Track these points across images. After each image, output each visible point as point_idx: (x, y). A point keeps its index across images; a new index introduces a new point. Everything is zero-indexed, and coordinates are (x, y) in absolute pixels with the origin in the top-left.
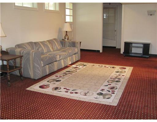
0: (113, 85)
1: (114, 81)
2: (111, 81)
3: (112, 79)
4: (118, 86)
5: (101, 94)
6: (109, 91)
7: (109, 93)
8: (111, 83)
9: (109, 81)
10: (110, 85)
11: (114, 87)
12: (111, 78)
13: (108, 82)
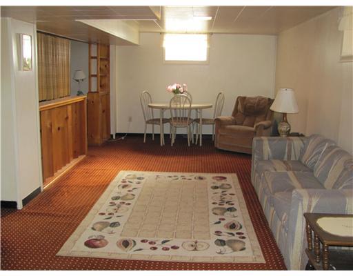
0: (125, 191)
1: (123, 198)
2: (128, 197)
3: (127, 202)
4: (117, 189)
5: (139, 178)
6: (129, 182)
7: (130, 180)
8: (127, 195)
9: (132, 197)
10: (129, 191)
11: (123, 187)
12: (129, 204)
13: (133, 195)
